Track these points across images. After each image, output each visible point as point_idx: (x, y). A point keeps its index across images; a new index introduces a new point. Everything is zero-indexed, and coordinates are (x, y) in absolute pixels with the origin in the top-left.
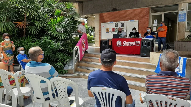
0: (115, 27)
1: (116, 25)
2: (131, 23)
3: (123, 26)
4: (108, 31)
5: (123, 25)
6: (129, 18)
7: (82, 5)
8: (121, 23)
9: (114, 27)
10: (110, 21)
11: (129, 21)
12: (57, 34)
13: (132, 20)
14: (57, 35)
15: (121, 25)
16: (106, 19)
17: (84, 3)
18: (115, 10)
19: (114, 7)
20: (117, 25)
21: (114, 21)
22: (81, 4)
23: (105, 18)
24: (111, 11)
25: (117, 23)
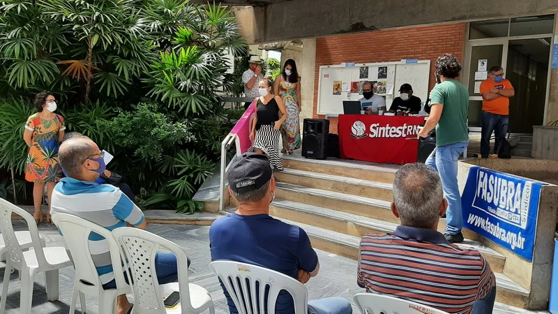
0: (360, 77)
1: (364, 74)
2: (409, 67)
3: (385, 77)
4: (339, 89)
5: (383, 73)
6: (403, 54)
7: (265, 12)
8: (380, 68)
9: (357, 79)
10: (345, 61)
11: (404, 61)
12: (178, 99)
13: (411, 58)
14: (177, 101)
15: (378, 73)
16: (334, 53)
17: (269, 6)
18: (358, 27)
19: (356, 20)
20: (367, 74)
21: (357, 61)
22: (263, 9)
23: (332, 51)
24: (349, 31)
25: (367, 68)
